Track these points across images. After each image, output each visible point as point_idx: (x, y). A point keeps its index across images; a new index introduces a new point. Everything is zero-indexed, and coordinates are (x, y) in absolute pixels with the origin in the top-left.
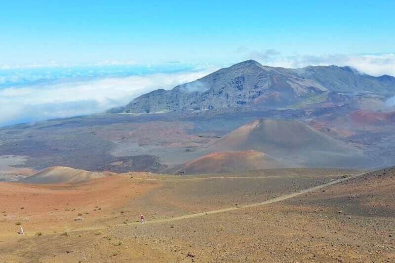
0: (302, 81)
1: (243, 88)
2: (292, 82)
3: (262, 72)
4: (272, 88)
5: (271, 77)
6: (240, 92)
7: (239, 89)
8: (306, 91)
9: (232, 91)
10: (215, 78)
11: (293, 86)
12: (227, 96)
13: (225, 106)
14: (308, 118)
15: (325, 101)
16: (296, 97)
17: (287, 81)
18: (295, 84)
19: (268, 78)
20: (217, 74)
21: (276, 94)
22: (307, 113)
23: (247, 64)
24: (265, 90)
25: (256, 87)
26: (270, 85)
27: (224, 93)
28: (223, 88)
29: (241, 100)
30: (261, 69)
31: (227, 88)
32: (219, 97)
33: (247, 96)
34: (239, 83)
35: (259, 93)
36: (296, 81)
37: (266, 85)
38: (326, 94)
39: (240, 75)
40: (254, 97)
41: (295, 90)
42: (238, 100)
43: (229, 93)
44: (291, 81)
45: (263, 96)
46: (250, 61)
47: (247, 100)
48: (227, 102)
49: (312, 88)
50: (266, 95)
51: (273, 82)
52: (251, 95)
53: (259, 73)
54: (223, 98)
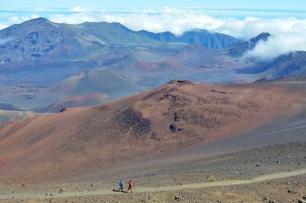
0: (86, 36)
1: (37, 42)
2: (79, 37)
3: (53, 28)
4: (62, 42)
5: (62, 33)
6: (34, 46)
7: (33, 44)
8: (90, 45)
9: (26, 45)
10: (8, 33)
11: (80, 40)
12: (23, 50)
13: (21, 59)
14: (100, 68)
15: (108, 53)
16: (83, 50)
17: (75, 37)
18: (81, 39)
19: (59, 33)
20: (10, 30)
21: (68, 48)
22: (99, 63)
23: (38, 21)
24: (57, 44)
25: (48, 42)
26: (61, 40)
27: (20, 47)
28: (19, 43)
29: (35, 53)
30: (52, 26)
31: (22, 43)
32: (15, 51)
33: (41, 49)
34: (33, 38)
35: (52, 47)
36: (82, 37)
37: (58, 40)
38: (107, 47)
39: (33, 30)
40: (47, 51)
41: (82, 44)
42: (33, 53)
43: (24, 47)
44: (77, 36)
45: (55, 49)
46: (40, 19)
47: (41, 53)
48: (22, 55)
49: (95, 42)
50: (58, 48)
51: (63, 36)
52: (45, 48)
53: (50, 30)
54: (18, 51)
